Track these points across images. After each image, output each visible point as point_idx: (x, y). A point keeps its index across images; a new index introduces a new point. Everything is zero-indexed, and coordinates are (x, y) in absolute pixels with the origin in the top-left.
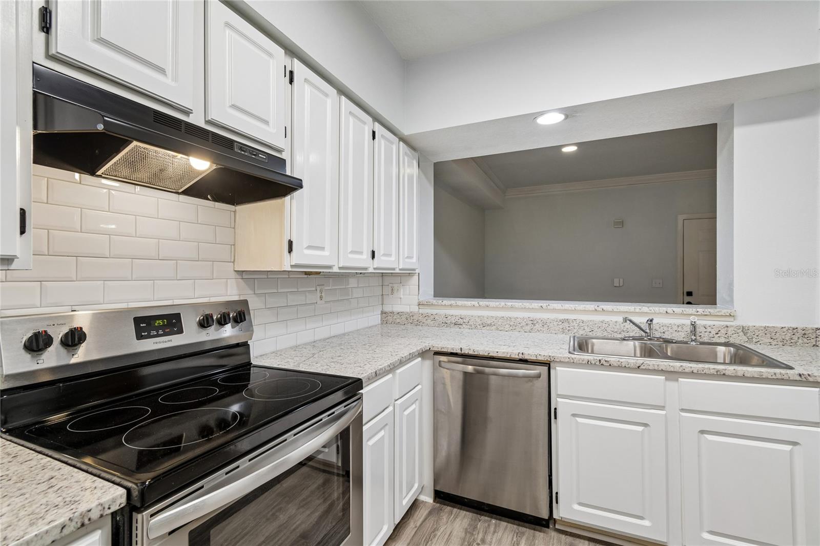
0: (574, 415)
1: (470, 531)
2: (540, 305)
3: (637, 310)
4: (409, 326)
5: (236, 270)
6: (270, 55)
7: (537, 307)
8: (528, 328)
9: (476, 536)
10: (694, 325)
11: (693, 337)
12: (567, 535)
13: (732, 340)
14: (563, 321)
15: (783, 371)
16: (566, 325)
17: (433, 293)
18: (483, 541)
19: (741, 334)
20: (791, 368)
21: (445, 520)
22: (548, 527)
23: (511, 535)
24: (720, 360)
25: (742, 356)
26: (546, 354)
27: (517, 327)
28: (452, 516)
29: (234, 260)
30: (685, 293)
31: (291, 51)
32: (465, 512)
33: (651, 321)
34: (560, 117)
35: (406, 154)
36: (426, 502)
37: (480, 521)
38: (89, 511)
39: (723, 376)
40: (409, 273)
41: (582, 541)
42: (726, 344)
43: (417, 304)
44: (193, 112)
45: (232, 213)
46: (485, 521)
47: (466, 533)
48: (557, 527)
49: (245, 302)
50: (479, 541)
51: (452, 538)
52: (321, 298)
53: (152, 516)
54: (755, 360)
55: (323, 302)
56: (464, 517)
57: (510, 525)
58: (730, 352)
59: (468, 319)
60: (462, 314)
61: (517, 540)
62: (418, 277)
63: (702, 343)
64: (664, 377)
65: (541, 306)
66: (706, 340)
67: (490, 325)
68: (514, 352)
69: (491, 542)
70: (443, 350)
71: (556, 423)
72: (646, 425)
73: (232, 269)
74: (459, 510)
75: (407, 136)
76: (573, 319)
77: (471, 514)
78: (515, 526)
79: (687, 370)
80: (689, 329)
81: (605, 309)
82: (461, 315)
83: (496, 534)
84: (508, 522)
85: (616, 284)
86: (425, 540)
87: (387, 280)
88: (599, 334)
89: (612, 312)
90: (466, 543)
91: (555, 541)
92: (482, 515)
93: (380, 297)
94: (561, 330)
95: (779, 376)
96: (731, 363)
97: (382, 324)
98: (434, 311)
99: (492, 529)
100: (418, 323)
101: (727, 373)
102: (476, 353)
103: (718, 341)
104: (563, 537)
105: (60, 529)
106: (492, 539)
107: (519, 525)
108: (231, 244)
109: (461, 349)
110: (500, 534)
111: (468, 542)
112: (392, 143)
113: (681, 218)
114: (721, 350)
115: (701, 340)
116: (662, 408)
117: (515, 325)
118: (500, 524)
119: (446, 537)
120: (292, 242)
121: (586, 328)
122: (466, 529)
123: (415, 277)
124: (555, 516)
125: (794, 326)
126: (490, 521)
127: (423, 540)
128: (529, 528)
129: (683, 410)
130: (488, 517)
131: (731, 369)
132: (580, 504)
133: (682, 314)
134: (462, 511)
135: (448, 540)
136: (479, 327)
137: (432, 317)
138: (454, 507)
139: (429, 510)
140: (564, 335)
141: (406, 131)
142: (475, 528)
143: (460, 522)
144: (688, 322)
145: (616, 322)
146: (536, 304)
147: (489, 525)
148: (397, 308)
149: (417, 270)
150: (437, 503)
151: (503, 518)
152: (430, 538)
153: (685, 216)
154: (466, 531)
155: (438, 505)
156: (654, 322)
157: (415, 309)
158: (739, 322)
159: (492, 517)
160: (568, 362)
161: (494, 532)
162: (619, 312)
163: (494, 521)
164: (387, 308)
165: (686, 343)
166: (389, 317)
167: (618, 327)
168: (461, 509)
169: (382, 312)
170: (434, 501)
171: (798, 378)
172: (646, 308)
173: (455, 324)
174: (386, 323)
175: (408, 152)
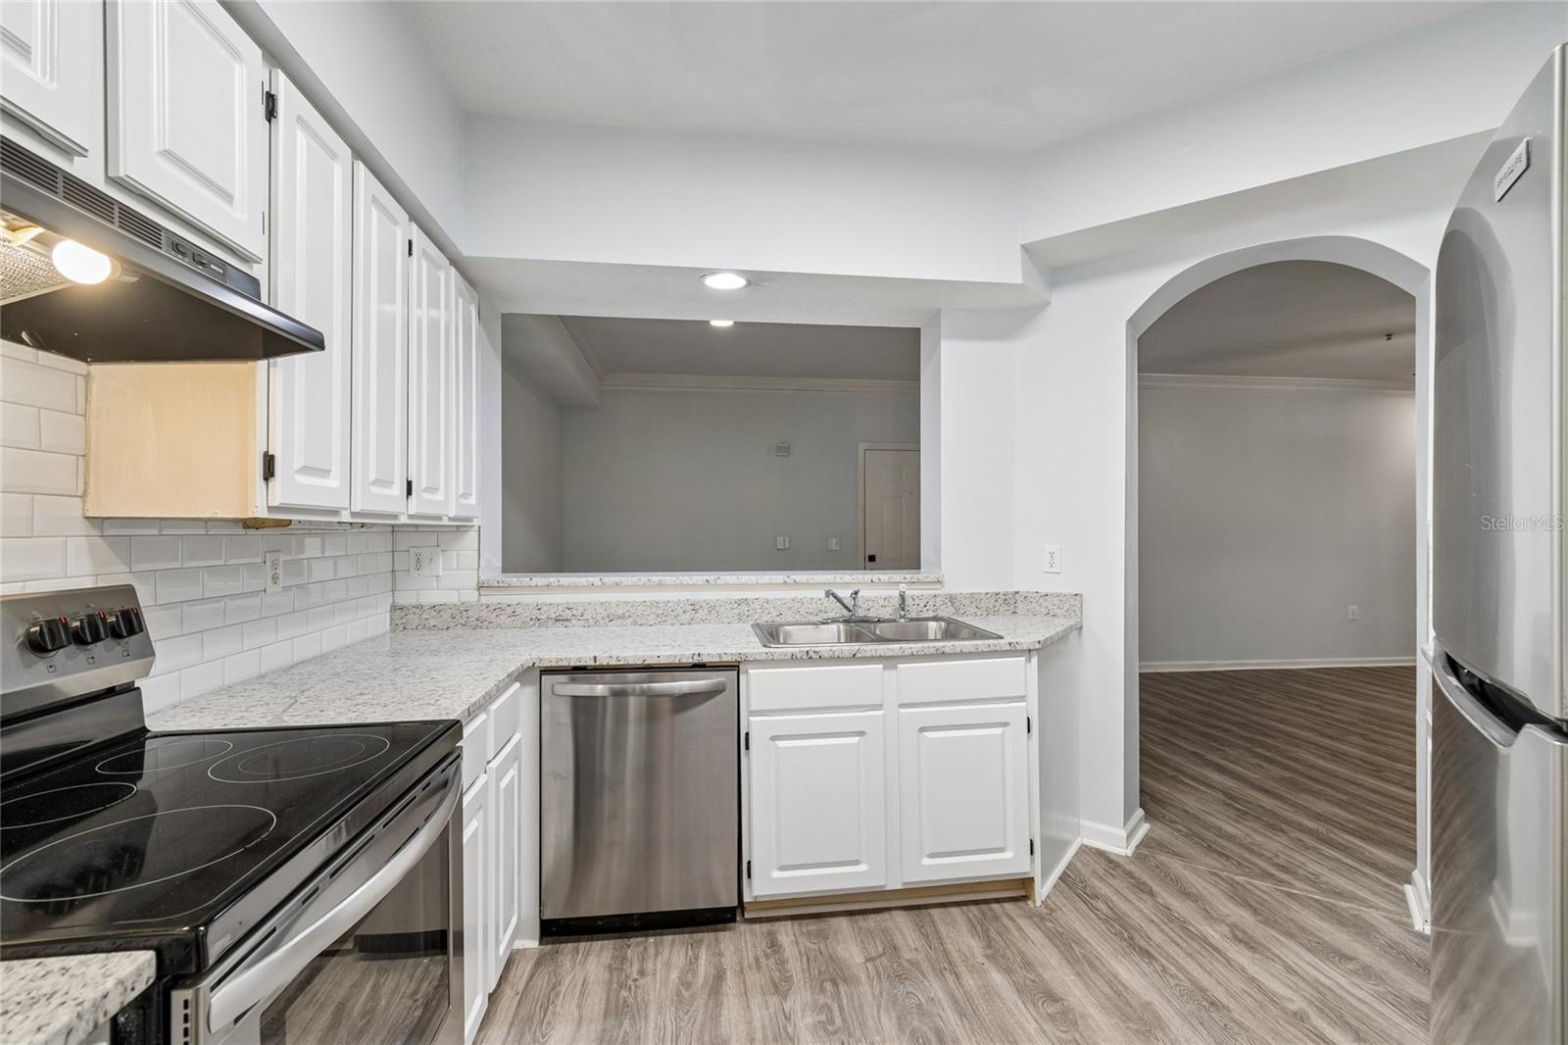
0: (774, 738)
1: (617, 967)
2: (705, 578)
3: (838, 580)
4: (459, 631)
5: (87, 515)
6: (236, 54)
7: (701, 583)
8: (686, 617)
9: (629, 970)
10: (902, 597)
11: (902, 613)
12: (761, 922)
13: (940, 614)
14: (739, 602)
15: (996, 642)
16: (744, 608)
17: (500, 565)
18: (642, 973)
19: (949, 604)
20: (1002, 638)
21: (568, 964)
22: (734, 921)
23: (683, 950)
24: (931, 636)
25: (952, 631)
26: (734, 652)
27: (668, 618)
28: (580, 956)
29: (85, 491)
30: (867, 559)
31: (276, 54)
32: (600, 943)
33: (856, 593)
34: (739, 282)
35: (459, 293)
36: (525, 950)
37: (629, 946)
38: (105, 996)
39: (942, 655)
40: (458, 526)
41: (783, 923)
42: (935, 619)
43: (474, 584)
44: (89, 154)
45: (81, 381)
46: (638, 944)
47: (611, 972)
48: (747, 916)
49: (129, 591)
50: (635, 976)
51: (589, 987)
52: (275, 578)
53: (213, 989)
54: (965, 633)
55: (279, 588)
56: (601, 950)
57: (677, 936)
58: (940, 627)
59: (581, 610)
60: (570, 601)
61: (694, 954)
62: (477, 533)
63: (911, 620)
64: (881, 666)
65: (707, 581)
66: (914, 615)
67: (623, 617)
68: (686, 653)
69: (655, 970)
70: (560, 664)
71: (748, 756)
72: (861, 734)
73: (79, 514)
74: (589, 943)
75: (466, 257)
76: (753, 597)
77: (611, 942)
78: (686, 936)
79: (906, 653)
80: (896, 602)
81: (797, 580)
82: (567, 603)
83: (660, 957)
84: (675, 934)
85: (780, 546)
86: (541, 1008)
87: (403, 541)
88: (790, 619)
89: (807, 585)
90: (615, 985)
91: (748, 935)
92: (631, 937)
93: (389, 575)
94: (736, 617)
95: (992, 648)
96: (942, 640)
97: (393, 631)
98: (513, 599)
99: (652, 951)
100: (480, 624)
101: (947, 650)
102: (622, 663)
103: (926, 616)
104: (757, 927)
105: (65, 1036)
106: (655, 965)
107: (691, 932)
108: (77, 453)
109: (595, 658)
110: (666, 953)
111: (618, 984)
112: (438, 267)
113: (862, 447)
114: (932, 625)
115: (909, 616)
116: (879, 707)
117: (663, 615)
118: (662, 940)
119: (578, 988)
120: (272, 457)
121: (772, 611)
122: (610, 966)
123: (471, 533)
124: (746, 899)
125: (997, 591)
126: (646, 941)
127: (538, 1008)
128: (708, 932)
129: (902, 706)
130: (641, 936)
131: (949, 646)
132: (782, 868)
133: (890, 583)
134: (594, 943)
135: (582, 993)
136: (602, 622)
137: (510, 610)
138: (579, 941)
139: (534, 960)
140: (741, 625)
141: (467, 249)
142: (624, 959)
143: (596, 960)
144: (896, 593)
145: (812, 599)
146: (698, 578)
147: (645, 948)
148: (432, 597)
149: (475, 520)
150: (546, 944)
151: (666, 931)
152: (548, 1001)
153: (866, 445)
154: (610, 969)
155: (550, 946)
156: (860, 595)
157: (471, 596)
158: (946, 590)
159: (647, 936)
160: (765, 660)
161: (656, 955)
162: (816, 583)
163: (651, 940)
164: (406, 598)
165: (894, 621)
166: (410, 617)
167: (814, 605)
168: (592, 940)
169: (392, 606)
170: (541, 944)
171: (1008, 648)
172: (847, 576)
173: (557, 620)
174: (405, 628)
175: (465, 291)
